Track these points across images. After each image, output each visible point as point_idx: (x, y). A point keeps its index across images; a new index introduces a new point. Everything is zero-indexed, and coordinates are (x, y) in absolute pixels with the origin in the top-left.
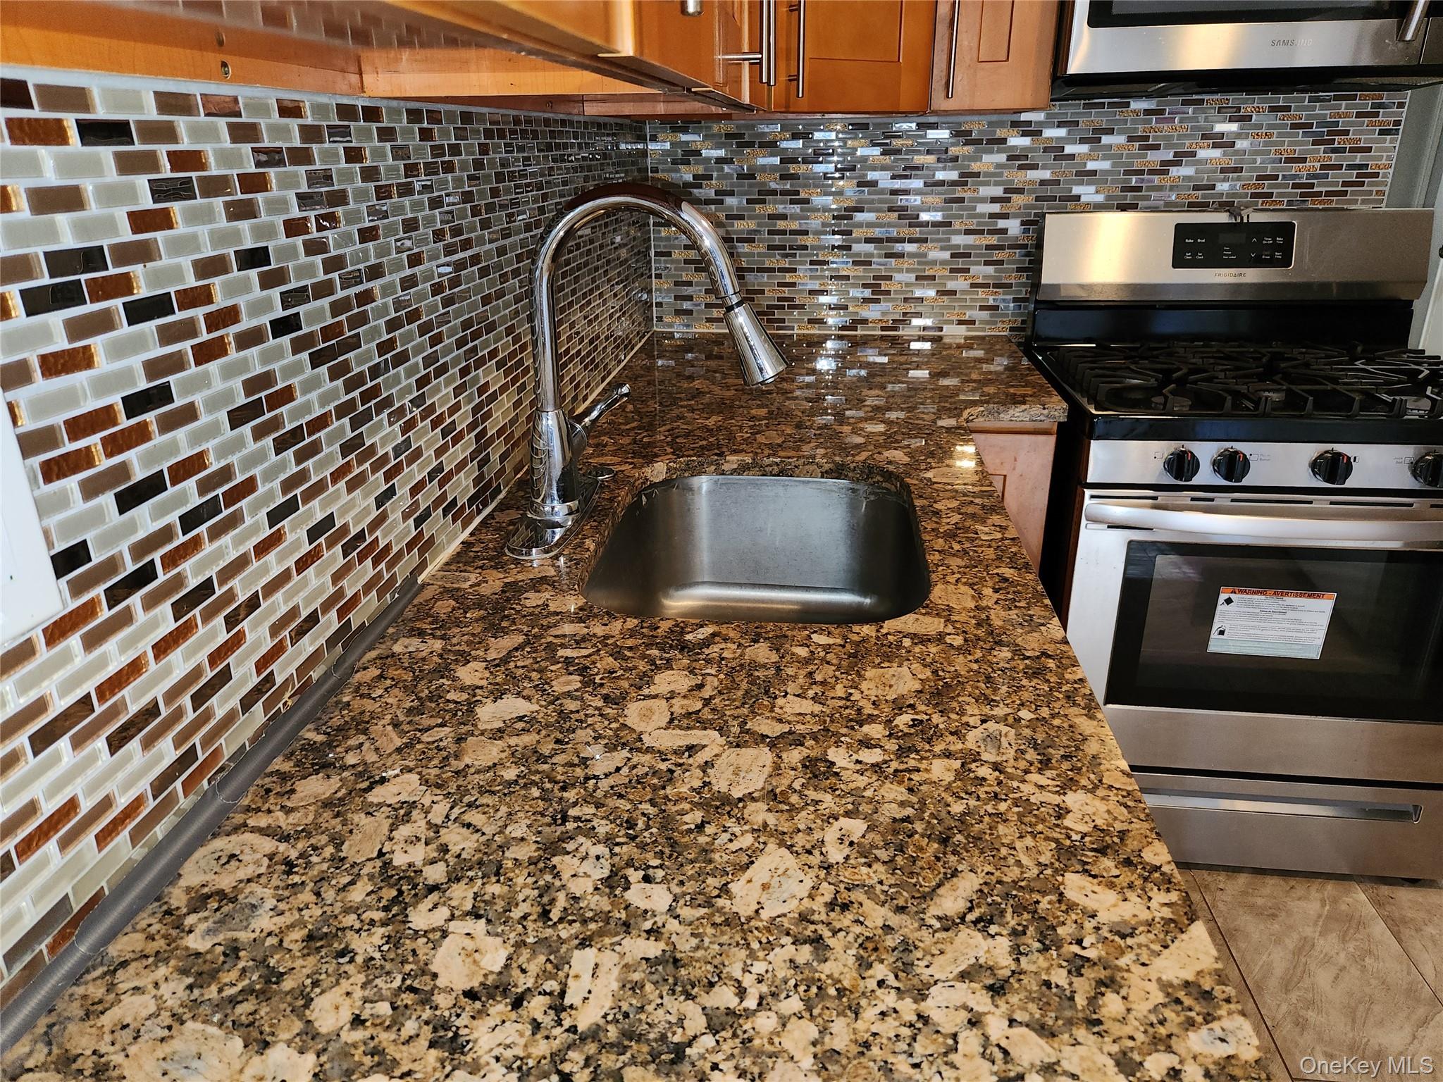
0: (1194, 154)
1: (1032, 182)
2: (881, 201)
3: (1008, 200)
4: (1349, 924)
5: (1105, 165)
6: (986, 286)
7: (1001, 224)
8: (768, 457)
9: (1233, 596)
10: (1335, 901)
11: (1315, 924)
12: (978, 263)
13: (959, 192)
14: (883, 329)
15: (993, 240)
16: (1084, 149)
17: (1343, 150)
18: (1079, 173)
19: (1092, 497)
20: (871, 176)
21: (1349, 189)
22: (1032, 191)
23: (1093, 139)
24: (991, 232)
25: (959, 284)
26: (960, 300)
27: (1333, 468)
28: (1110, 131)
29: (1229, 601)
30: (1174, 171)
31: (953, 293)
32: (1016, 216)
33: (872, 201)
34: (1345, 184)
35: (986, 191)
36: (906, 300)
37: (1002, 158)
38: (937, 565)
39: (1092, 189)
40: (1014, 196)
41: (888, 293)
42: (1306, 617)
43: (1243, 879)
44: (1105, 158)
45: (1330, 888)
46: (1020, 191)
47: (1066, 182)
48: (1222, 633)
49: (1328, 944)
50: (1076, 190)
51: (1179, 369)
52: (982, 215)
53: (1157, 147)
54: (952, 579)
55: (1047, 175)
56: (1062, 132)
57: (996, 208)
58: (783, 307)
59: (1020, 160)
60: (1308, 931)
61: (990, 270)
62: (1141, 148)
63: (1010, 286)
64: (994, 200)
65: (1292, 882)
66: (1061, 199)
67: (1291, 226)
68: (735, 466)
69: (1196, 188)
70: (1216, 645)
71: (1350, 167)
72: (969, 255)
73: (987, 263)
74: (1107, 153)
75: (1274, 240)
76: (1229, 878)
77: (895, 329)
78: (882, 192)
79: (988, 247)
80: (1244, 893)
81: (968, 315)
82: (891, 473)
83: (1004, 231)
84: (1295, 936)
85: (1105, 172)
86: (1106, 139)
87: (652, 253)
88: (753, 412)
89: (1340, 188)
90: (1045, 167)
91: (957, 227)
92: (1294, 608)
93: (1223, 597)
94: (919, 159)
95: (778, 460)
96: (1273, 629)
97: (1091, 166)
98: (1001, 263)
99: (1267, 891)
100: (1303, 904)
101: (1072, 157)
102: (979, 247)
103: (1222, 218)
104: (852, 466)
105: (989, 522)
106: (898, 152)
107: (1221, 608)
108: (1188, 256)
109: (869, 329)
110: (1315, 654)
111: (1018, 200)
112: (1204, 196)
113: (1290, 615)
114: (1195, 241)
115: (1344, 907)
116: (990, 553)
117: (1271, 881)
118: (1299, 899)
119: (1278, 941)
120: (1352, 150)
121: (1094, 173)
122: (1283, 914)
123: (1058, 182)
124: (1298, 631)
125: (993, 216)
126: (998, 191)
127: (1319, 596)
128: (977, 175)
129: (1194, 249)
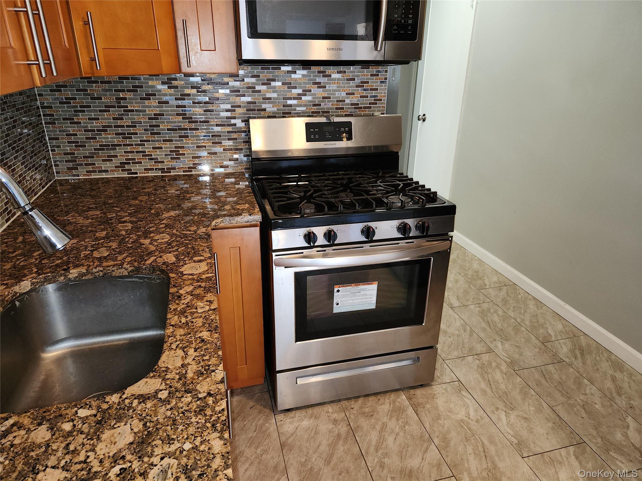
0: (310, 91)
1: (243, 102)
2: (172, 111)
3: (234, 111)
4: (398, 411)
5: (275, 95)
6: (231, 150)
7: (233, 121)
8: (96, 268)
9: (339, 289)
10: (394, 402)
11: (387, 415)
12: (225, 140)
13: (210, 107)
14: (184, 171)
15: (230, 129)
16: (264, 88)
17: (367, 90)
18: (264, 99)
19: (276, 255)
20: (165, 99)
21: (372, 106)
22: (244, 107)
23: (267, 83)
24: (228, 125)
25: (219, 149)
26: (220, 157)
27: (368, 233)
28: (274, 80)
29: (338, 291)
30: (304, 98)
31: (216, 153)
32: (239, 118)
33: (168, 111)
34: (370, 104)
35: (223, 106)
36: (193, 157)
37: (228, 91)
38: (169, 337)
39: (271, 105)
40: (237, 109)
41: (184, 154)
42: (368, 293)
43: (361, 400)
44: (274, 92)
45: (393, 396)
46: (239, 106)
47: (259, 103)
48: (338, 304)
49: (392, 424)
50: (264, 106)
51: (310, 191)
52: (223, 118)
53: (295, 88)
54: (174, 346)
55: (249, 99)
56: (253, 80)
57: (229, 114)
58: (129, 163)
59: (236, 91)
60: (385, 419)
61: (231, 143)
62: (288, 88)
63: (242, 149)
64: (227, 111)
65: (379, 397)
66: (258, 110)
67: (350, 123)
68: (77, 275)
69: (314, 105)
70: (337, 310)
71: (371, 97)
72: (220, 136)
73: (229, 139)
74: (274, 90)
75: (345, 129)
76: (355, 401)
77: (191, 171)
78: (173, 106)
79: (228, 132)
80: (361, 408)
81: (225, 163)
82: (163, 270)
83: (235, 125)
84: (380, 423)
85: (274, 98)
86: (273, 84)
87: (47, 138)
88: (97, 235)
89: (368, 105)
90: (249, 96)
91: (212, 123)
92: (363, 290)
93: (336, 290)
94: (187, 91)
95: (102, 269)
96: (357, 299)
97: (268, 95)
98: (236, 139)
99: (369, 404)
100: (382, 407)
101: (259, 91)
102: (224, 132)
103: (323, 120)
104: (144, 267)
105: (205, 299)
106: (176, 87)
107: (336, 294)
108: (312, 137)
109: (177, 172)
110: (373, 306)
111: (238, 110)
112: (317, 109)
113: (362, 293)
114: (314, 130)
115: (398, 404)
116: (199, 322)
117: (371, 398)
118: (381, 404)
119: (374, 428)
120: (371, 90)
121: (270, 99)
122: (376, 414)
123: (255, 103)
124: (366, 299)
125: (227, 118)
126: (229, 107)
127: (371, 284)
128: (218, 99)
129: (314, 133)
